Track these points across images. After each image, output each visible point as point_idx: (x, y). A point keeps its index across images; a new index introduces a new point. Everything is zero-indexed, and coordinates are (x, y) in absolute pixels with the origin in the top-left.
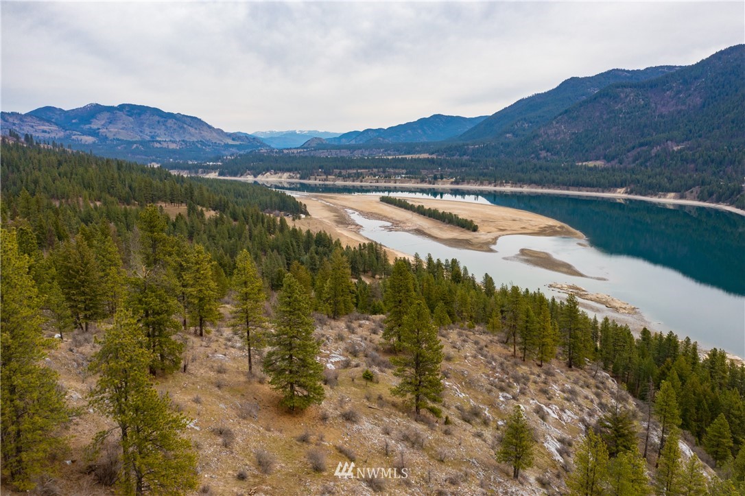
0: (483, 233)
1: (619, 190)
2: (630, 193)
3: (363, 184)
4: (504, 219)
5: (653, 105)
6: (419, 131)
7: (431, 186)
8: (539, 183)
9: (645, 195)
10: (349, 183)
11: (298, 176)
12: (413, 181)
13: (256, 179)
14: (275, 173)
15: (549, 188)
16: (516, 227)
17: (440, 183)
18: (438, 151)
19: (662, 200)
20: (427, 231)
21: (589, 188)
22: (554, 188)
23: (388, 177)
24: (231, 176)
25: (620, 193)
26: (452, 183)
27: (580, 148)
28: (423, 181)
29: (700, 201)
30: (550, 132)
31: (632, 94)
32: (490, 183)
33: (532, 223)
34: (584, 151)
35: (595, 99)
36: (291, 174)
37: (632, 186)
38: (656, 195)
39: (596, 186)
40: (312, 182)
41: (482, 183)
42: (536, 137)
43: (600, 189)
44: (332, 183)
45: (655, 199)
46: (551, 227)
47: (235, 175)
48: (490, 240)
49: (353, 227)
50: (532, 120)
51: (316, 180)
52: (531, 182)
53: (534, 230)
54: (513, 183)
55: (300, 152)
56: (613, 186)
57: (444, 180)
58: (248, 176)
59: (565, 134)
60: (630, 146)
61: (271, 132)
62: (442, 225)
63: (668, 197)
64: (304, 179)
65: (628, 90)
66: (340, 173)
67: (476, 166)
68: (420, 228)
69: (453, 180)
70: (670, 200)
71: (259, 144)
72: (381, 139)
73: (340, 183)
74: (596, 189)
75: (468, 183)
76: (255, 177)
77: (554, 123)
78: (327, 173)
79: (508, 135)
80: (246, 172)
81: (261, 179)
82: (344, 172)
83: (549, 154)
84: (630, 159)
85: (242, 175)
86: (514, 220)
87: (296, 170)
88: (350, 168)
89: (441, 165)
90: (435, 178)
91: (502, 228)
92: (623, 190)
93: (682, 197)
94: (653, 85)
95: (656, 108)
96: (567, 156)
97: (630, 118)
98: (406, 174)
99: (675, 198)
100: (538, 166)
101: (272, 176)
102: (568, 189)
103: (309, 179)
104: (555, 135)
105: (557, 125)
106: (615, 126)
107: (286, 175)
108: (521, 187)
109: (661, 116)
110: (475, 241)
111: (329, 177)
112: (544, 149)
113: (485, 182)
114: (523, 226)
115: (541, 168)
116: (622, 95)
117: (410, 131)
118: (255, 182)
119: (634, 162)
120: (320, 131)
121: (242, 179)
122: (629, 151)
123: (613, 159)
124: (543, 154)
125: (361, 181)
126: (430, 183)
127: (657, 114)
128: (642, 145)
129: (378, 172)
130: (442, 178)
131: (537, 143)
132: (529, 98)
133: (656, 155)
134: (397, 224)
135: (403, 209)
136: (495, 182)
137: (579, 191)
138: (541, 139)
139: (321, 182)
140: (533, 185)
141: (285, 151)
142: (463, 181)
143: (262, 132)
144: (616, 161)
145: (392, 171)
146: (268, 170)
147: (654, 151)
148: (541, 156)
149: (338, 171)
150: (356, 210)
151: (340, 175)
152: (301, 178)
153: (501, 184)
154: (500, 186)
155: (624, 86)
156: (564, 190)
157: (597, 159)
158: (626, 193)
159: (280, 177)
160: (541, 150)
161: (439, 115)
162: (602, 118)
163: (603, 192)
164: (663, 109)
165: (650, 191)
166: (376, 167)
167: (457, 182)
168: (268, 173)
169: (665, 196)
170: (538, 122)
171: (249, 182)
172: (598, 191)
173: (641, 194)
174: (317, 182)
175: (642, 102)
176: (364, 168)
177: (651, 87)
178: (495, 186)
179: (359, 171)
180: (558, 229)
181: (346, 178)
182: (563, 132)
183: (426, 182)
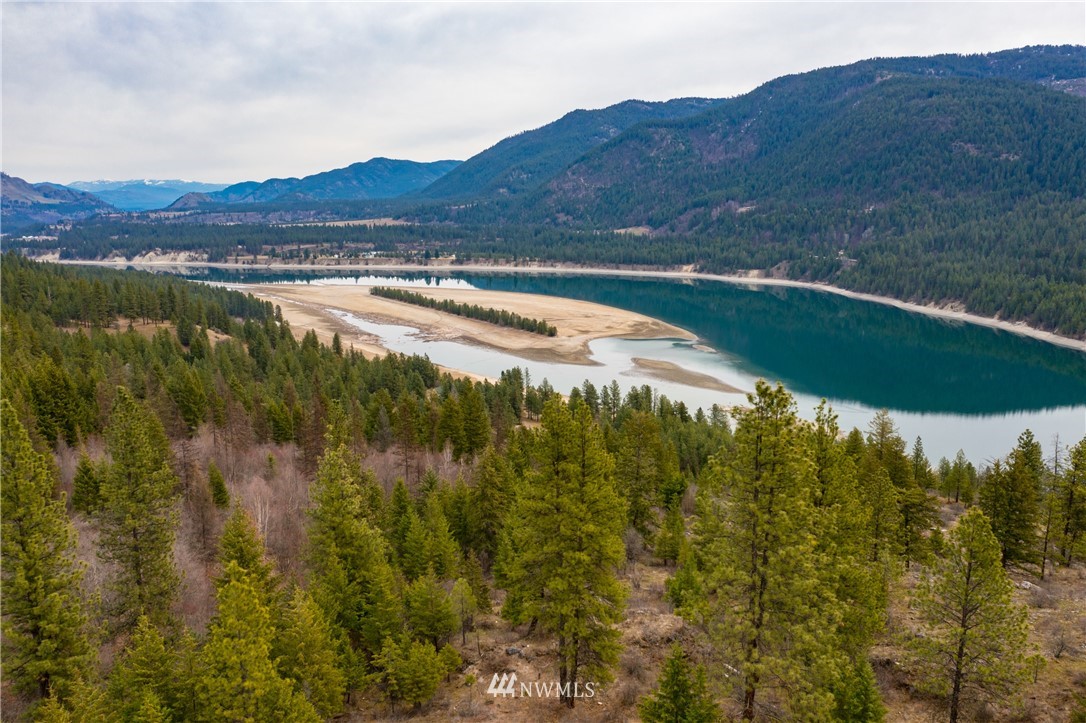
0: (564, 337)
1: (685, 268)
2: (701, 271)
3: (316, 267)
4: (573, 315)
5: (697, 152)
6: (355, 183)
7: (422, 268)
8: (577, 260)
9: (720, 274)
10: (293, 266)
11: (205, 256)
12: (394, 260)
13: (131, 263)
14: (164, 253)
15: (592, 267)
16: (599, 327)
17: (435, 263)
18: (406, 215)
19: (744, 280)
20: (480, 339)
21: (645, 266)
22: (598, 266)
23: (354, 255)
24: (84, 259)
25: (686, 271)
26: (452, 263)
27: (613, 208)
28: (409, 260)
29: (791, 279)
30: (566, 186)
31: (669, 137)
32: (508, 262)
33: (614, 319)
34: (618, 214)
35: (621, 141)
36: (192, 254)
37: (702, 262)
38: (734, 273)
39: (655, 263)
40: (230, 265)
41: (496, 262)
42: (548, 193)
43: (661, 267)
44: (265, 266)
45: (733, 279)
46: (642, 324)
47: (92, 257)
48: (580, 348)
49: (365, 337)
50: (532, 169)
51: (237, 262)
52: (566, 259)
53: (625, 330)
54: (540, 261)
55: (179, 217)
56: (678, 262)
57: (441, 258)
58: (117, 259)
59: (586, 189)
60: (680, 206)
61: (102, 183)
62: (497, 329)
63: (750, 275)
64: (216, 261)
65: (663, 131)
66: (273, 250)
67: (477, 237)
68: (467, 335)
69: (454, 257)
70: (752, 279)
71: (94, 203)
72: (302, 196)
73: (277, 266)
74: (655, 267)
75: (477, 262)
76: (129, 258)
77: (569, 174)
78: (254, 250)
79: (501, 190)
80: (111, 252)
81: (139, 262)
82: (278, 250)
83: (570, 218)
84: (685, 225)
85: (104, 257)
86: (587, 317)
87: (200, 247)
88: (287, 243)
89: (423, 235)
90: (427, 256)
91: (580, 328)
92: (690, 267)
93: (768, 275)
94: (693, 125)
95: (702, 155)
96: (595, 221)
97: (670, 169)
98: (375, 250)
99: (759, 276)
100: (567, 236)
101: (159, 258)
102: (618, 268)
103: (226, 262)
104: (574, 191)
105: (575, 177)
106: (653, 179)
107: (183, 255)
108: (552, 266)
109: (711, 166)
110: (560, 349)
111: (259, 257)
112: (563, 210)
113: (501, 260)
114: (607, 325)
115: (571, 238)
116: (657, 138)
117: (340, 183)
118: (130, 268)
119: (690, 228)
120: (186, 181)
121: (105, 263)
122: (680, 213)
123: (661, 224)
124: (562, 217)
125: (313, 263)
126: (420, 263)
127: (705, 164)
128: (696, 205)
129: (332, 247)
130: (437, 256)
131: (550, 202)
132: (517, 136)
133: (718, 220)
134: (426, 329)
135: (417, 306)
136: (515, 260)
137: (633, 270)
138: (554, 196)
139: (246, 266)
140: (569, 263)
141: (153, 216)
142: (469, 259)
143: (85, 183)
144: (666, 227)
145: (353, 245)
146: (150, 248)
147: (716, 213)
148: (560, 220)
149: (270, 247)
150: (348, 311)
151: (273, 255)
152: (210, 260)
153: (524, 263)
154: (524, 265)
155: (658, 126)
156: (612, 268)
157: (638, 224)
158: (695, 271)
159: (175, 260)
160: (558, 212)
161: (382, 158)
162: (634, 168)
163: (665, 270)
164: (710, 157)
165: (727, 268)
166: (327, 241)
167: (459, 261)
168: (152, 254)
169: (746, 274)
170: (539, 172)
171: (117, 268)
172: (658, 270)
173: (715, 273)
174: (240, 266)
175: (683, 148)
176: (308, 242)
177: (691, 127)
178: (516, 265)
179: (302, 247)
180: (654, 327)
181: (287, 258)
182: (583, 187)
183: (413, 262)
